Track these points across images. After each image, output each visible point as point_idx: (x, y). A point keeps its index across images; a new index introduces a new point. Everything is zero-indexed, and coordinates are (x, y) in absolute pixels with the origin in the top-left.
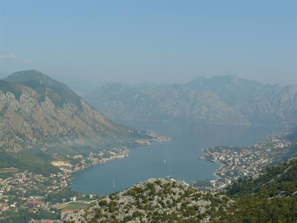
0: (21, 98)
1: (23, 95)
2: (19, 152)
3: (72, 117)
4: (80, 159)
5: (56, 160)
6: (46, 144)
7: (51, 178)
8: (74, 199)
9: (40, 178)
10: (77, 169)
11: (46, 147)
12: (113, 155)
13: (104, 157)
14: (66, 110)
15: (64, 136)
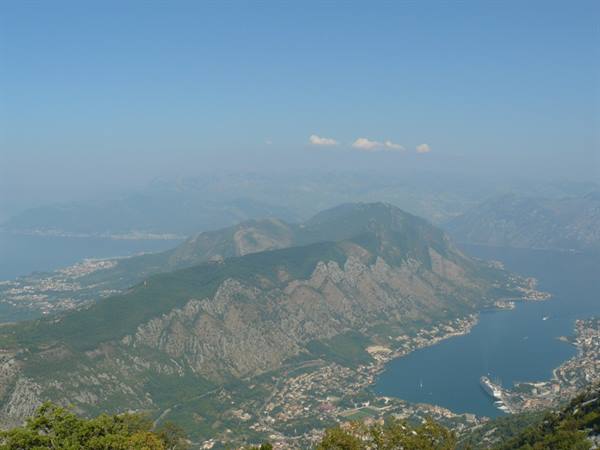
0: (345, 265)
1: (348, 261)
2: (333, 338)
3: (411, 278)
4: (404, 342)
5: (373, 344)
6: (367, 323)
7: (358, 374)
8: (367, 404)
9: (346, 372)
10: (396, 355)
11: (367, 327)
12: (449, 332)
13: (437, 335)
14: (405, 269)
15: (392, 309)
